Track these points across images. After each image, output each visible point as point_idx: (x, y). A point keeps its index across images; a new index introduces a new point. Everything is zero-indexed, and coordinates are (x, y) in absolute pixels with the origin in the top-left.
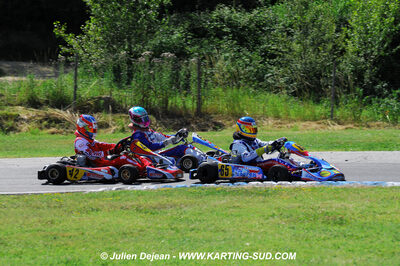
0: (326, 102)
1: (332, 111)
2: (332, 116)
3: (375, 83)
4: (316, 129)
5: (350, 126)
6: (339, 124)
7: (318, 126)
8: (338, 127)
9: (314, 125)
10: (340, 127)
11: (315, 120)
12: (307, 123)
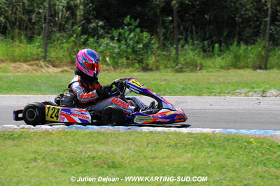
0: (39, 40)
1: (46, 51)
2: (45, 57)
3: (89, 22)
4: (28, 71)
5: (66, 68)
6: (54, 66)
7: (30, 68)
8: (52, 70)
9: (25, 66)
10: (55, 70)
11: (26, 61)
12: (17, 64)
